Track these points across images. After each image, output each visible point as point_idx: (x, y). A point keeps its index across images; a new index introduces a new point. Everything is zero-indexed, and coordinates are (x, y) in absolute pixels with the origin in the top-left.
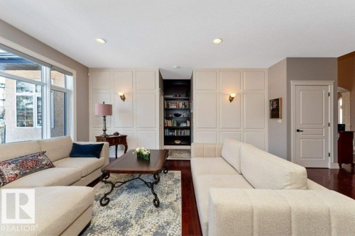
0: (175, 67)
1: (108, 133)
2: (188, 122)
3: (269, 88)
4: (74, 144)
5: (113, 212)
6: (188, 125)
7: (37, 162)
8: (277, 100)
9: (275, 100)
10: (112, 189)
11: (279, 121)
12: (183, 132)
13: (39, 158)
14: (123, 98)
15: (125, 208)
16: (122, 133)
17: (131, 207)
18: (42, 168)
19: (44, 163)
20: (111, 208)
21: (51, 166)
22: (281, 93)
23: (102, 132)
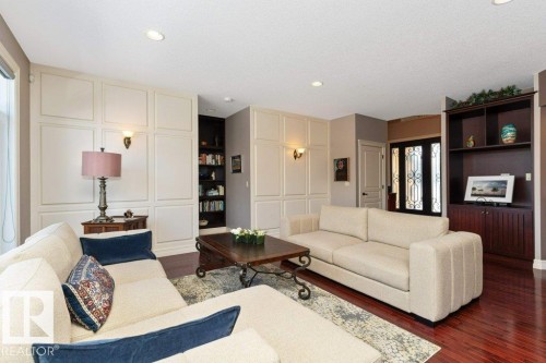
0: (227, 99)
1: (109, 213)
2: (221, 188)
3: (332, 145)
4: (82, 239)
6: (222, 193)
8: (345, 161)
9: (342, 160)
11: (347, 183)
12: (212, 204)
14: (128, 142)
16: (137, 212)
22: (349, 153)
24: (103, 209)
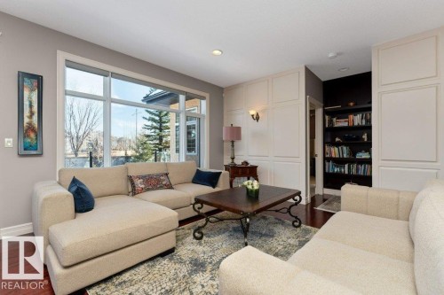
1: (236, 161)
4: (197, 170)
5: (200, 249)
7: (159, 181)
10: (206, 224)
13: (162, 178)
15: (213, 251)
16: (252, 163)
17: (219, 252)
18: (161, 188)
19: (164, 183)
20: (201, 244)
21: (170, 187)
23: (230, 161)
24: (233, 159)
